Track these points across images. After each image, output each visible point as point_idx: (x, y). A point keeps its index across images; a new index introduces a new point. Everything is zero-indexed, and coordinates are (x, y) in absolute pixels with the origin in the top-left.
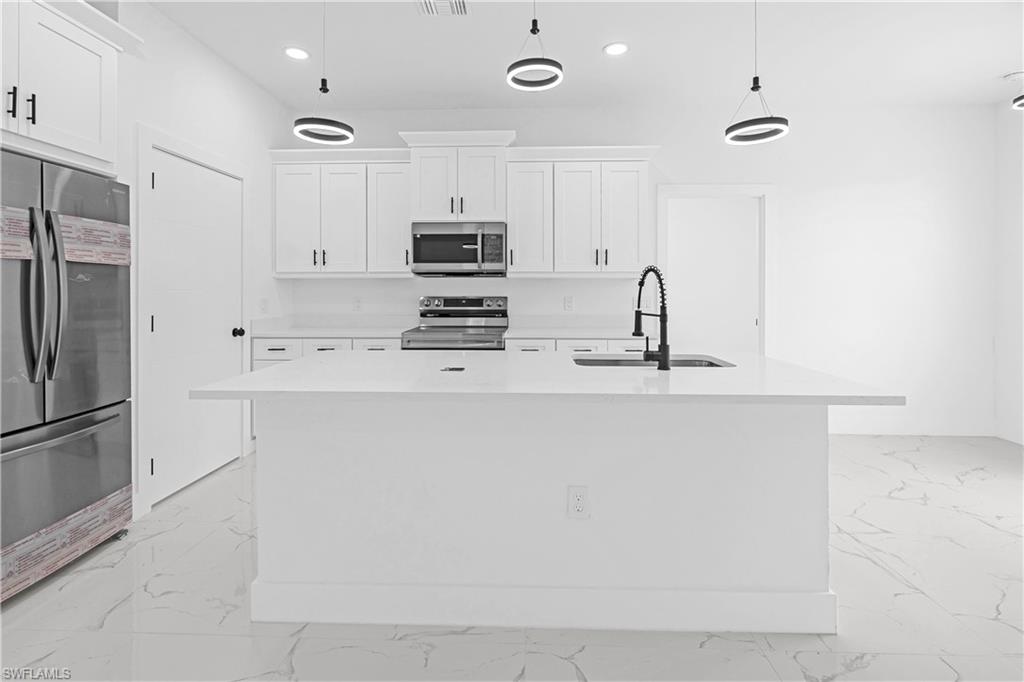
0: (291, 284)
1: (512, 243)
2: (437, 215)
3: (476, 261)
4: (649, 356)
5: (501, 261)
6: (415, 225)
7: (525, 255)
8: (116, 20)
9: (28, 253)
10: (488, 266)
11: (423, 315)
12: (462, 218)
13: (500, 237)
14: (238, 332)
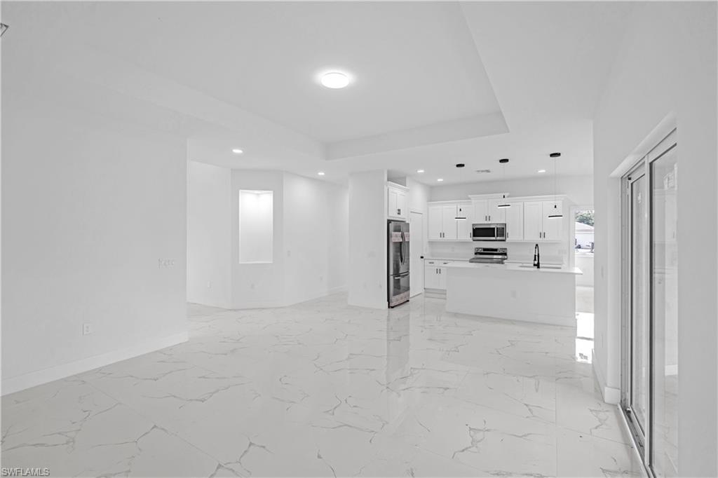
0: (431, 243)
1: (508, 230)
2: (481, 222)
3: (494, 236)
4: (535, 265)
5: (503, 236)
6: (473, 225)
7: (512, 235)
8: (405, 186)
9: (401, 240)
10: (498, 238)
11: (476, 254)
12: (489, 222)
13: (503, 228)
14: (422, 257)
